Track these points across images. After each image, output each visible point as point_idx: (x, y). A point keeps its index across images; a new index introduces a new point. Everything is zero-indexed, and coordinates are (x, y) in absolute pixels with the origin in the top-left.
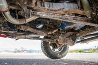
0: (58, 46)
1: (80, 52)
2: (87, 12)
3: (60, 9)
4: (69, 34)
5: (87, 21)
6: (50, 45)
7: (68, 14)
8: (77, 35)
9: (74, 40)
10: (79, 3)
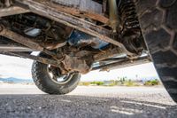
0: (63, 73)
1: (98, 84)
3: (72, 6)
4: (83, 53)
5: (110, 36)
6: (50, 70)
7: (86, 19)
8: (95, 56)
9: (89, 65)
10: (105, 4)
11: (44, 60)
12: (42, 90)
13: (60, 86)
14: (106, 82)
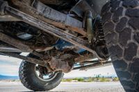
0: (49, 71)
1: (79, 80)
2: (89, 36)
3: (60, 21)
4: (67, 56)
5: (87, 45)
6: (37, 68)
8: (76, 59)
9: (71, 65)
11: (32, 60)
12: (27, 87)
13: (45, 83)
14: (85, 78)
